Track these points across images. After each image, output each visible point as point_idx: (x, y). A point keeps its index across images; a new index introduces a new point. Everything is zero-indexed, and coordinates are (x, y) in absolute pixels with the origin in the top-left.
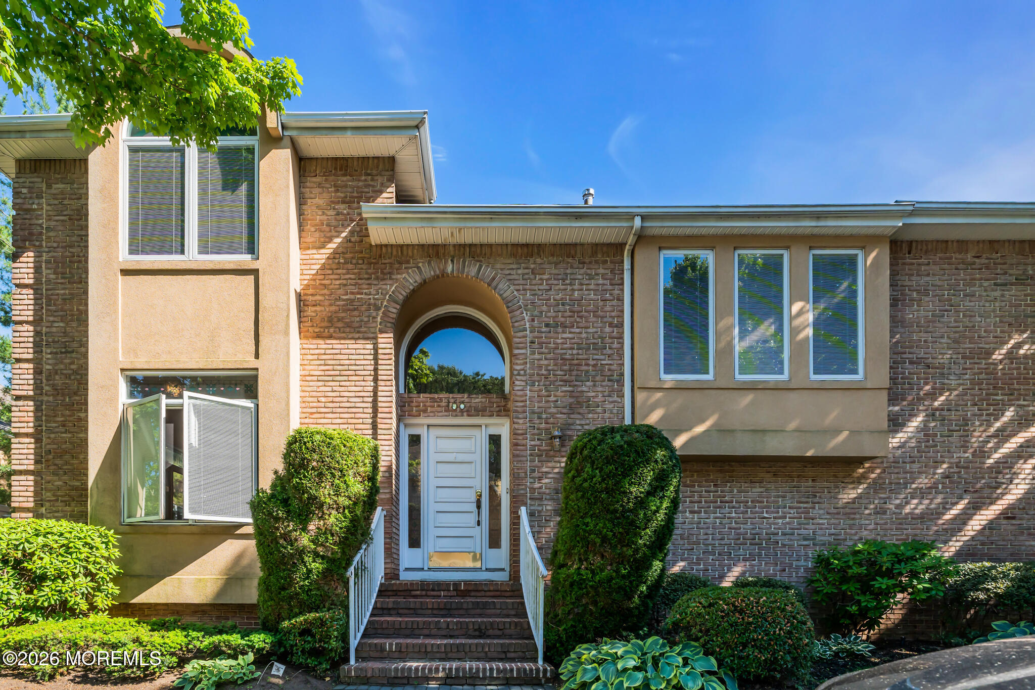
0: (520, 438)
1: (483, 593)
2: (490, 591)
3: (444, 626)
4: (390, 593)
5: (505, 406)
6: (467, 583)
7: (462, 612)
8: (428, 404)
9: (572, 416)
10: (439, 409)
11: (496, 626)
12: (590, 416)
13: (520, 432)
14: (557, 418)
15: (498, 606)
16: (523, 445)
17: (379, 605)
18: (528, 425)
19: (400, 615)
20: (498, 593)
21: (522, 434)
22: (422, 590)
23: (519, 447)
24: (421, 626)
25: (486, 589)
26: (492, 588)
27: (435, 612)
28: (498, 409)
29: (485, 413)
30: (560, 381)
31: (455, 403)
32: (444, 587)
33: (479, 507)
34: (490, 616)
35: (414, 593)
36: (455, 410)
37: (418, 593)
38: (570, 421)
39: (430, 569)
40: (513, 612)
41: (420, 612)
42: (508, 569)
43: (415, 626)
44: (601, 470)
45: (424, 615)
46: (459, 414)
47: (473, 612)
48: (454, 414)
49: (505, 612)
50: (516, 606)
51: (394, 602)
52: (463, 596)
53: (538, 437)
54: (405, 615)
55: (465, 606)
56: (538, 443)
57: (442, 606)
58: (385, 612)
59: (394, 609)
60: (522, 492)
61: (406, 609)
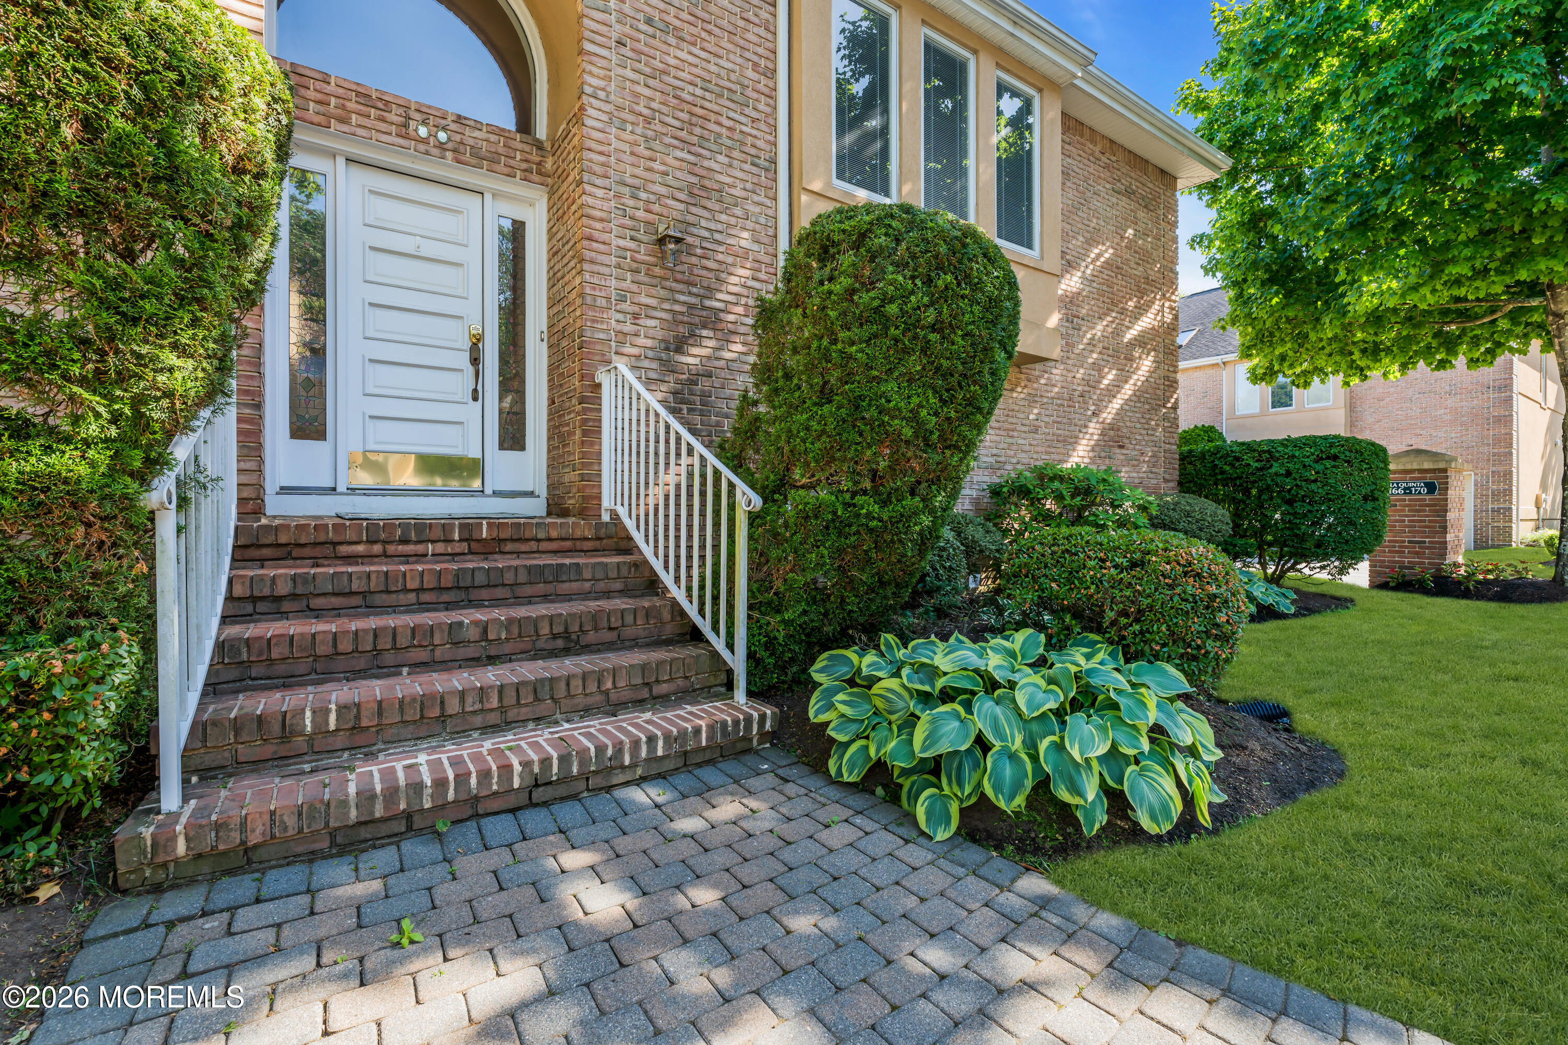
0: (598, 225)
1: (533, 545)
2: (550, 539)
3: (473, 634)
4: (266, 552)
5: (539, 164)
6: (495, 523)
7: (500, 593)
8: (351, 105)
9: (694, 210)
10: (383, 126)
11: (605, 624)
12: (723, 217)
13: (598, 214)
14: (666, 206)
15: (587, 575)
16: (604, 243)
17: (238, 591)
18: (613, 204)
19: (318, 613)
20: (568, 544)
21: (602, 220)
22: (371, 542)
23: (595, 245)
24: (403, 641)
25: (541, 535)
26: (554, 534)
27: (425, 597)
28: (524, 166)
29: (496, 167)
30: (672, 137)
31: (424, 123)
32: (438, 533)
33: (475, 361)
34: (568, 597)
35: (344, 550)
36: (424, 141)
37: (360, 548)
38: (690, 218)
39: (352, 490)
40: (618, 586)
41: (379, 599)
42: (544, 493)
43: (385, 643)
44: (929, 282)
45: (393, 609)
46: (435, 151)
47: (528, 590)
48: (422, 147)
49: (601, 586)
50: (624, 572)
51: (294, 578)
52: (486, 554)
53: (632, 233)
54: (336, 612)
55: (509, 578)
56: (632, 245)
57: (447, 581)
58: (262, 607)
59: (294, 596)
60: (602, 336)
61: (334, 594)
